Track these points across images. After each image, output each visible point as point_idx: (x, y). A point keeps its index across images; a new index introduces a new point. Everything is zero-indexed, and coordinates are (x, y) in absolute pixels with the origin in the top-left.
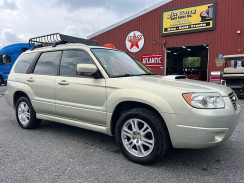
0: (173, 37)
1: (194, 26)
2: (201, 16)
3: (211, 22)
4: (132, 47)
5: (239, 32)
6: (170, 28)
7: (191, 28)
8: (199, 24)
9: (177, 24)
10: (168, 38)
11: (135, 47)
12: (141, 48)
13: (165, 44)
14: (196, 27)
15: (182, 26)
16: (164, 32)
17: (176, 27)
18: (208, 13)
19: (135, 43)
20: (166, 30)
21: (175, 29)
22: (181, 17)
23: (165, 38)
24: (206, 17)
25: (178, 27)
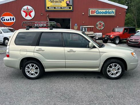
0: (53, 12)
1: (64, 8)
2: (66, 3)
3: (71, 7)
4: (26, 16)
5: (83, 14)
6: (51, 7)
7: (62, 9)
8: (66, 7)
9: (55, 6)
10: (50, 12)
11: (28, 16)
12: (33, 17)
13: (48, 16)
14: (64, 9)
15: (57, 7)
16: (47, 9)
17: (54, 7)
18: (70, 2)
19: (28, 14)
20: (48, 8)
21: (53, 8)
22: (56, 2)
23: (48, 12)
24: (69, 4)
25: (55, 7)
